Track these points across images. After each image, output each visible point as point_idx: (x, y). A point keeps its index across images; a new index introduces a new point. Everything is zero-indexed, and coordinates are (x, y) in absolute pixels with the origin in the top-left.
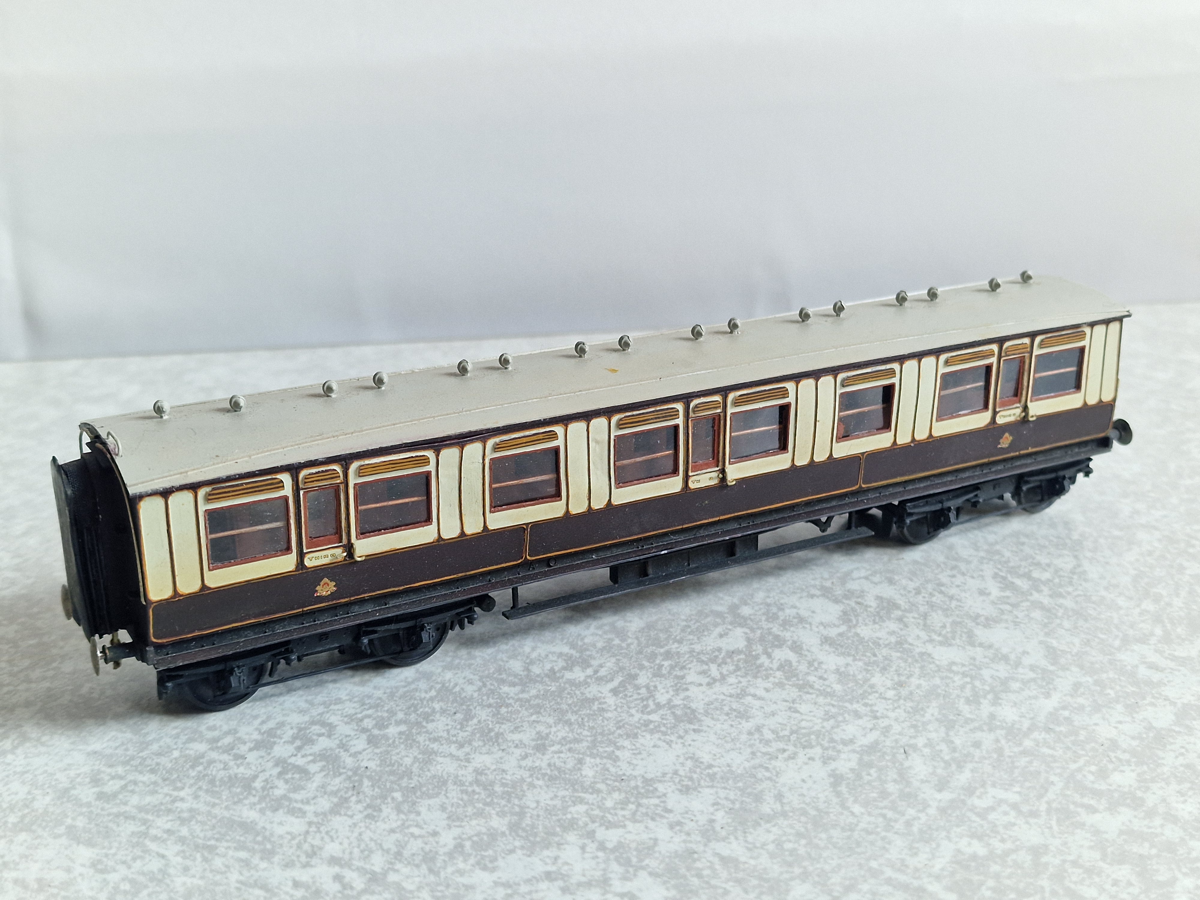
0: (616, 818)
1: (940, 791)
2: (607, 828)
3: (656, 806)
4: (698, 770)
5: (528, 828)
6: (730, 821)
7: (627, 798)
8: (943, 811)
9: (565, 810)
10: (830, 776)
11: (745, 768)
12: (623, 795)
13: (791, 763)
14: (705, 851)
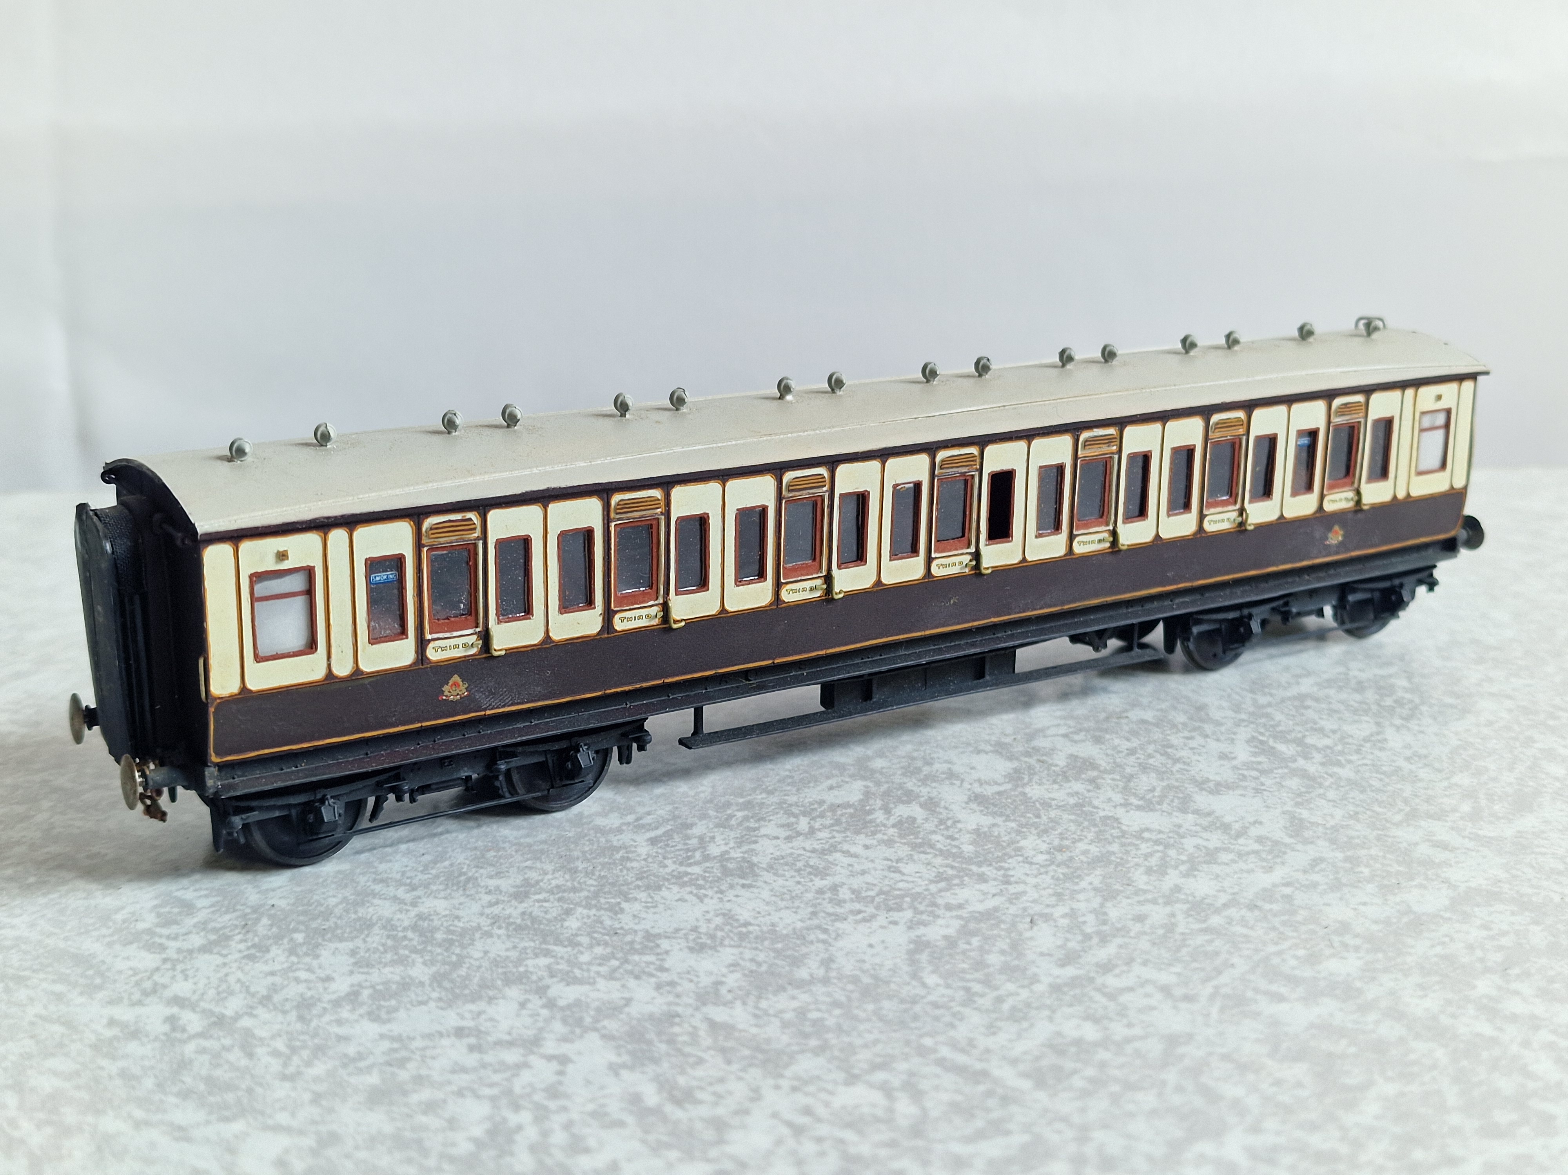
0: (586, 974)
1: (1062, 966)
2: (568, 985)
3: (648, 963)
4: (727, 928)
5: (459, 980)
6: (744, 984)
7: (613, 953)
8: (1056, 988)
9: (519, 962)
10: (910, 942)
11: (794, 929)
12: (609, 950)
13: (862, 928)
14: (693, 1016)
